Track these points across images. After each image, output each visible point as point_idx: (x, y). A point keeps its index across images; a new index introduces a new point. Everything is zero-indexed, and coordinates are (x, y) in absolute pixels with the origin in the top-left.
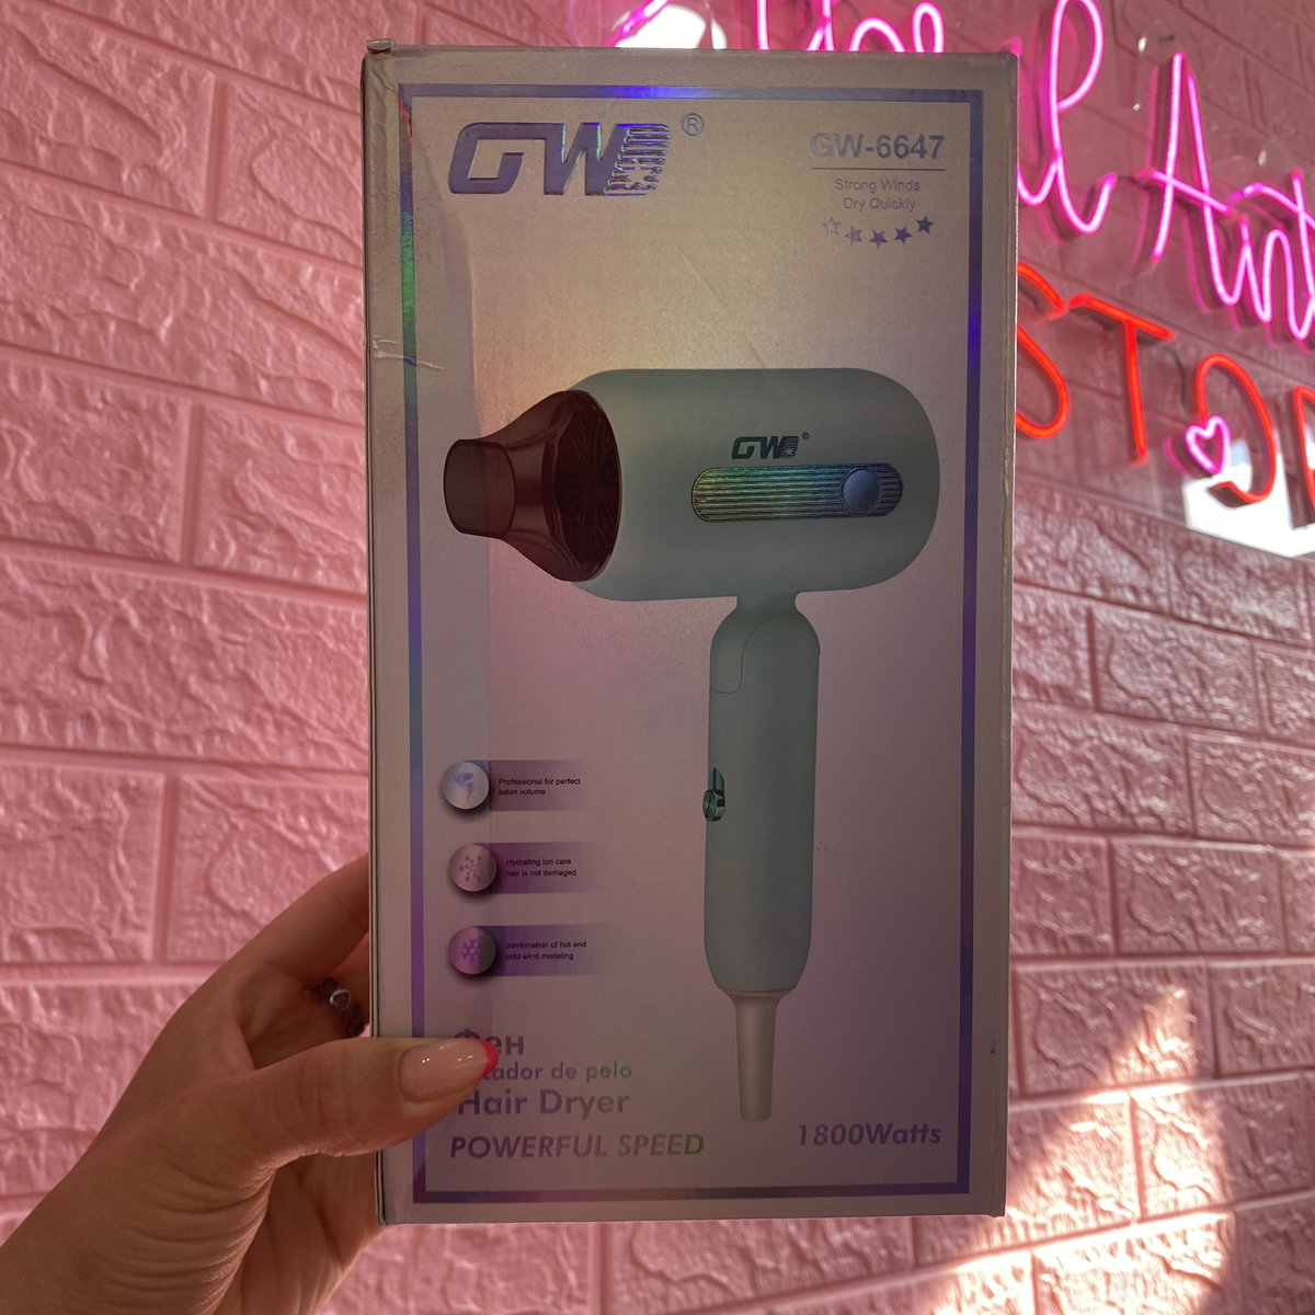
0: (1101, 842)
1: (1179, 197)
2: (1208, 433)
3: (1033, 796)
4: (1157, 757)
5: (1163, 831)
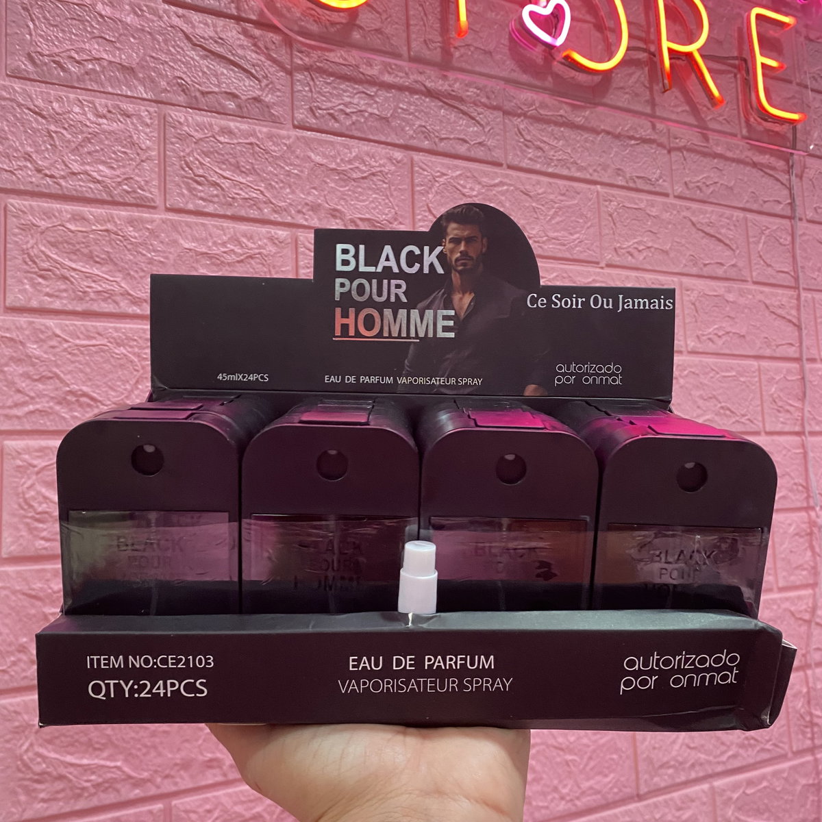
2: (547, 11)
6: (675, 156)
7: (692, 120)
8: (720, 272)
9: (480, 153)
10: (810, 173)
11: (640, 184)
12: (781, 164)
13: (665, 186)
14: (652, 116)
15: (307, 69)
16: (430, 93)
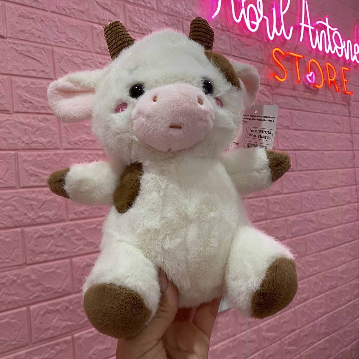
0: (294, 152)
1: (305, 27)
2: (310, 75)
3: (283, 145)
4: (303, 136)
5: (304, 150)
6: (330, 104)
7: (332, 95)
8: (339, 131)
9: (301, 109)
10: (352, 105)
11: (325, 112)
12: (347, 104)
13: (329, 112)
14: (326, 96)
15: (275, 94)
16: (292, 96)
